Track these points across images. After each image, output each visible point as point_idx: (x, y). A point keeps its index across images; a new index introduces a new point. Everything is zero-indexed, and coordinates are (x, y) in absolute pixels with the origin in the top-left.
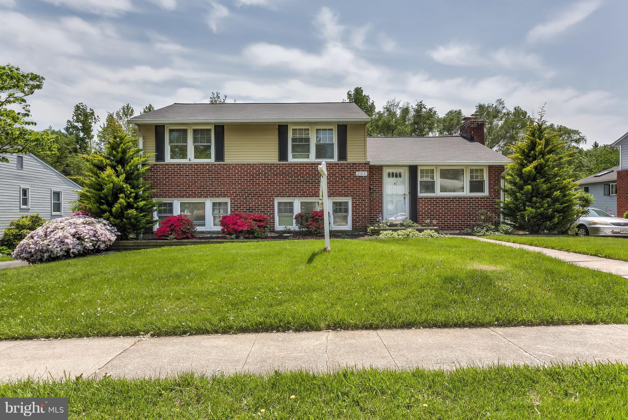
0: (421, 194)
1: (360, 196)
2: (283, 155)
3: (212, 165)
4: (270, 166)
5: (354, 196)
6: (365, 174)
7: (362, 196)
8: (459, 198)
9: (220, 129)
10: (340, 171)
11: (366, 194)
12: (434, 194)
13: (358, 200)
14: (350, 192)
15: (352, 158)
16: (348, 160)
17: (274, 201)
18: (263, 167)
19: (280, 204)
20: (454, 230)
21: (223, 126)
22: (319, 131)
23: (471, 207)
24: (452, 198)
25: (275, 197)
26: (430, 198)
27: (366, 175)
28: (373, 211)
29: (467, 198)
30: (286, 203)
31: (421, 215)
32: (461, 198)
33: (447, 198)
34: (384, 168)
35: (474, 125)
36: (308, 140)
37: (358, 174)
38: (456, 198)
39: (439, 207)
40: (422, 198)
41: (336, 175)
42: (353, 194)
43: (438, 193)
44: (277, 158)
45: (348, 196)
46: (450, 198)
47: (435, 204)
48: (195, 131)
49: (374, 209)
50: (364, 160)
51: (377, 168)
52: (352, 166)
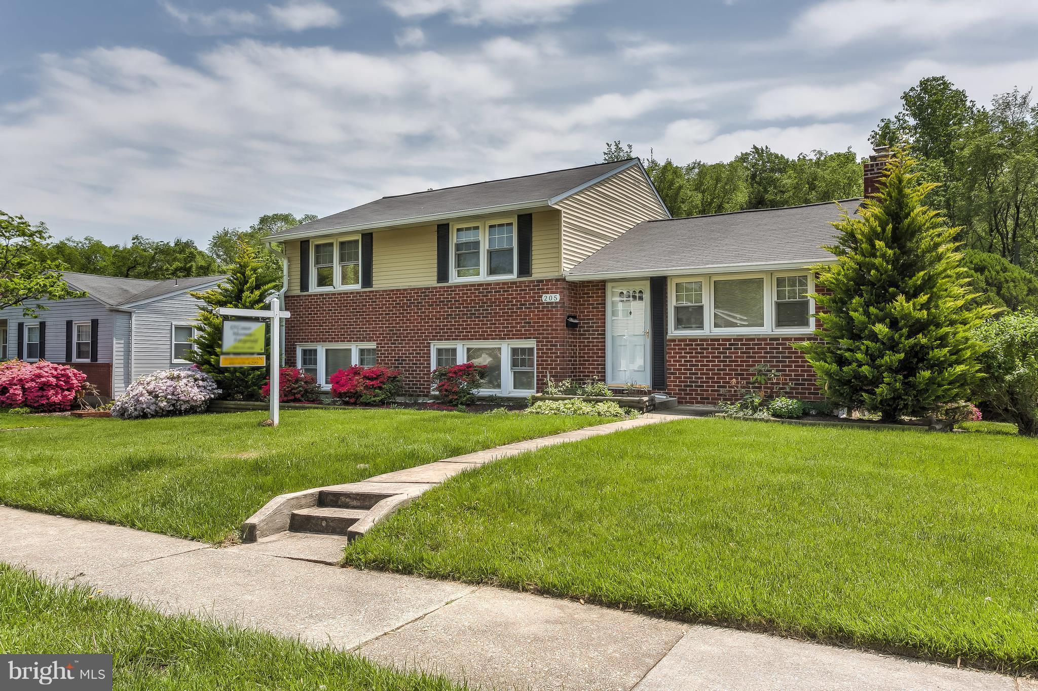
0: (673, 332)
1: (548, 338)
2: (443, 275)
3: (357, 293)
4: (424, 292)
5: (539, 338)
6: (555, 298)
7: (552, 338)
8: (747, 340)
9: (368, 237)
10: (518, 294)
11: (558, 334)
12: (702, 331)
13: (545, 345)
14: (534, 330)
15: (540, 270)
16: (534, 276)
17: (430, 347)
18: (416, 293)
19: (440, 351)
20: (703, 403)
21: (371, 234)
22: (493, 229)
23: (774, 357)
24: (735, 340)
25: (430, 340)
26: (690, 340)
27: (558, 300)
28: (589, 364)
29: (765, 339)
30: (447, 350)
31: (672, 374)
32: (753, 339)
33: (724, 340)
34: (609, 286)
35: (875, 173)
36: (477, 244)
37: (547, 298)
38: (741, 340)
39: (708, 357)
40: (674, 341)
41: (512, 302)
42: (538, 334)
43: (709, 330)
44: (436, 278)
45: (530, 338)
46: (729, 340)
47: (699, 351)
48: (342, 244)
49: (589, 361)
50: (557, 274)
51: (594, 286)
52: (536, 286)
